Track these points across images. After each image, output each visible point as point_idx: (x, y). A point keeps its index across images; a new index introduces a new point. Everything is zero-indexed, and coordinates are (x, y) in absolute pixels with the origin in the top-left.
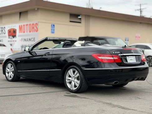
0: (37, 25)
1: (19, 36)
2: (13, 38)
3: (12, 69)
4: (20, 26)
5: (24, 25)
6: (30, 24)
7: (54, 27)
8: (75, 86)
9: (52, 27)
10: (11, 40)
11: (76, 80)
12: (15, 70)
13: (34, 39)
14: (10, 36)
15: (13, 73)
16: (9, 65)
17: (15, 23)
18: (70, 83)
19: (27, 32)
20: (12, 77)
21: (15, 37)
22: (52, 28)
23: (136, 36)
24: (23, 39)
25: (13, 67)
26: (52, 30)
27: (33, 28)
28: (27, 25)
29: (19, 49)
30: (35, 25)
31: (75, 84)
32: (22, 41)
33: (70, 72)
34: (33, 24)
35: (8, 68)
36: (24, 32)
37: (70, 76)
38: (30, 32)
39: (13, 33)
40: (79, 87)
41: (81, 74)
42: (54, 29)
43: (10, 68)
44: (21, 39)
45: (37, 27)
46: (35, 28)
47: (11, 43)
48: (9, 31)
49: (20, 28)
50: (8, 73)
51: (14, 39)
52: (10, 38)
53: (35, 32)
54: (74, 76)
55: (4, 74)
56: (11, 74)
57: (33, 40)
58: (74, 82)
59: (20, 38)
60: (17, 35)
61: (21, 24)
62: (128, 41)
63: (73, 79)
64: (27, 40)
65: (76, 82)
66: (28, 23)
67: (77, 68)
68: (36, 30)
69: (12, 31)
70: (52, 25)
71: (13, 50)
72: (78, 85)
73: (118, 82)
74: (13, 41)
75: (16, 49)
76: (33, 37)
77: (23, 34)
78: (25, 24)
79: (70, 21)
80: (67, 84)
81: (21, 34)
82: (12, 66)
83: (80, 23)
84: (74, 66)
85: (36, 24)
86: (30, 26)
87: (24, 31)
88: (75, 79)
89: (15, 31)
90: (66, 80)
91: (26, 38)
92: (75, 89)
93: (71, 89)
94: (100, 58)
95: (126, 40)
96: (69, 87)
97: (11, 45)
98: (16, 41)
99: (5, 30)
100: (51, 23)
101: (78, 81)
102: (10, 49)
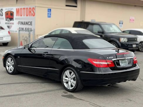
0: (34, 10)
1: (16, 19)
2: (11, 20)
3: (12, 63)
4: (17, 9)
5: (21, 9)
6: (27, 8)
7: (51, 12)
8: (72, 86)
9: (48, 11)
10: (8, 22)
11: (72, 81)
12: (15, 63)
13: (31, 23)
14: (8, 18)
15: (13, 66)
16: (9, 59)
17: (13, 5)
18: (67, 83)
19: (24, 15)
20: (12, 70)
21: (12, 20)
22: (49, 13)
23: (130, 19)
24: (20, 22)
25: (13, 61)
26: (48, 14)
27: (30, 12)
28: (24, 9)
29: (16, 31)
30: (32, 10)
31: (71, 84)
32: (19, 24)
33: (67, 73)
34: (30, 8)
35: (9, 62)
36: (21, 16)
37: (66, 77)
38: (27, 16)
39: (10, 16)
40: (75, 87)
41: (77, 76)
42: (50, 13)
43: (10, 62)
44: (18, 23)
45: (34, 11)
46: (32, 12)
47: (8, 25)
48: (7, 13)
49: (18, 11)
50: (9, 66)
51: (11, 22)
52: (8, 20)
53: (32, 17)
54: (70, 76)
55: (4, 67)
56: (12, 68)
57: (29, 23)
58: (70, 82)
59: (18, 21)
60: (14, 19)
61: (18, 7)
62: (122, 24)
63: (70, 80)
64: (24, 24)
65: (72, 83)
66: (26, 7)
67: (73, 69)
68: (33, 14)
69: (9, 14)
70: (48, 9)
71: (10, 32)
72: (74, 85)
73: (111, 85)
74: (11, 23)
75: (13, 31)
76: (30, 21)
77: (20, 17)
78: (22, 7)
79: (67, 6)
80: (64, 83)
81: (18, 17)
82: (11, 60)
83: (76, 7)
84: (71, 68)
85: (33, 8)
86: (27, 10)
87: (21, 14)
88: (71, 79)
89: (12, 14)
90: (63, 80)
91: (23, 21)
92: (71, 88)
93: (68, 88)
94: (95, 62)
95: (120, 23)
96: (66, 87)
97: (8, 27)
98: (13, 24)
99: (3, 12)
100: (48, 8)
101: (74, 81)
102: (8, 32)
